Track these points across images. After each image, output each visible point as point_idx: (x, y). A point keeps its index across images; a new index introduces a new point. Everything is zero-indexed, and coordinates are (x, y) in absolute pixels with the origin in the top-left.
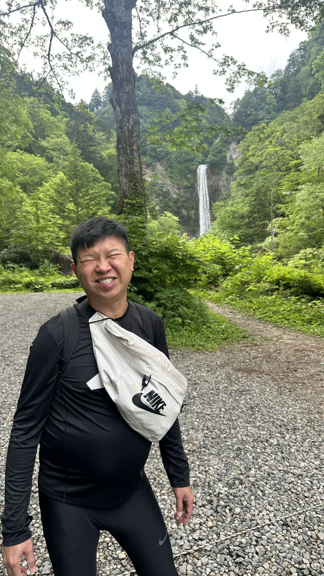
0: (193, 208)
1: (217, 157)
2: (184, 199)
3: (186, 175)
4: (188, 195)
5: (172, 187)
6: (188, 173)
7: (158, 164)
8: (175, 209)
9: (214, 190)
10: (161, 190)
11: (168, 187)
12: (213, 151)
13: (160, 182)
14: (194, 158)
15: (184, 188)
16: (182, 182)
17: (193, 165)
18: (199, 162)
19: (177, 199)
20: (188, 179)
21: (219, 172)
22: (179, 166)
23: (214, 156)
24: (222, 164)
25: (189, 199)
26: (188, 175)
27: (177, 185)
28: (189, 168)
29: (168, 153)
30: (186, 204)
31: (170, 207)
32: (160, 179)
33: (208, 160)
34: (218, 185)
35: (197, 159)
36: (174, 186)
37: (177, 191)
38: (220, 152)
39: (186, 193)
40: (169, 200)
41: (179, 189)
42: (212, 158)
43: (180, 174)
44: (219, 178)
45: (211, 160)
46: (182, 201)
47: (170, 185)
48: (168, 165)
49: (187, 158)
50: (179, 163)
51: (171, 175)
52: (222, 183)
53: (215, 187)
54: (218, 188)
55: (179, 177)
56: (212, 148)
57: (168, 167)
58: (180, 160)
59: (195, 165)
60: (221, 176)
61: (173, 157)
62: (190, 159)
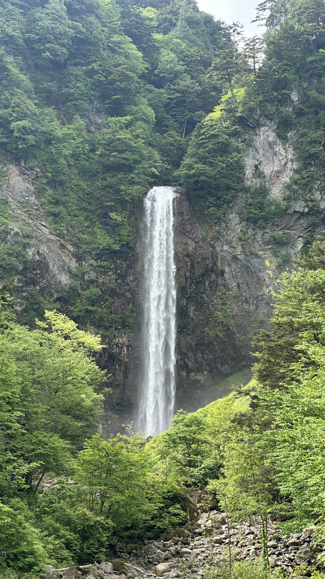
1: (211, 164)
2: (95, 290)
3: (105, 215)
4: (109, 279)
5: (55, 248)
6: (112, 209)
7: (13, 170)
9: (198, 272)
10: (18, 255)
11: (43, 249)
12: (200, 146)
13: (15, 227)
14: (136, 162)
15: (98, 257)
16: (93, 234)
17: (132, 183)
18: (153, 175)
19: (73, 289)
20: (112, 228)
21: (220, 213)
22: (83, 184)
23: (203, 160)
24: (228, 188)
25: (113, 293)
26: (113, 215)
27: (75, 245)
28: (118, 191)
29: (49, 139)
30: (101, 311)
32: (15, 219)
33: (182, 171)
34: (214, 256)
35: (144, 165)
36: (62, 247)
37: (73, 264)
38: (224, 149)
40: (42, 290)
41: (79, 259)
42: (196, 166)
43: (85, 210)
44: (218, 232)
45: (193, 172)
46: (88, 298)
47: (49, 240)
48: (47, 177)
49: (112, 159)
50: (83, 172)
51: (56, 210)
52: (226, 248)
53: (205, 259)
54: (215, 264)
55: (82, 218)
56: (196, 136)
57: (48, 183)
58: (87, 164)
59: (138, 183)
60: (224, 225)
61: (66, 152)
62: (124, 165)
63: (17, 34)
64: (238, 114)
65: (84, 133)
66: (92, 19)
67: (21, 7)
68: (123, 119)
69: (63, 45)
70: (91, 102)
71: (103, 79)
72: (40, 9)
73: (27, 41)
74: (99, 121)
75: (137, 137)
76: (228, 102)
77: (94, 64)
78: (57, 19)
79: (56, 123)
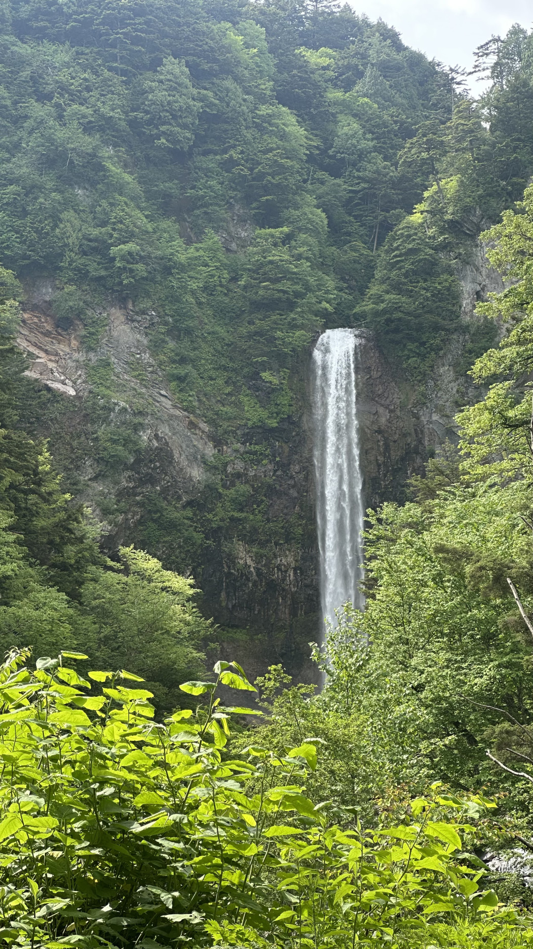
0: (288, 538)
1: (409, 294)
2: (244, 488)
3: (256, 376)
4: (264, 471)
5: (181, 427)
6: (264, 367)
7: (117, 315)
8: (198, 537)
9: (396, 454)
10: (127, 442)
11: (164, 430)
12: (393, 266)
13: (121, 401)
14: (298, 295)
15: (247, 438)
16: (238, 405)
17: (293, 326)
18: (324, 314)
19: (210, 488)
20: (266, 395)
21: (424, 367)
22: (221, 331)
23: (397, 288)
24: (436, 328)
25: (271, 491)
26: (266, 375)
27: (211, 422)
28: (272, 340)
29: (168, 268)
30: (254, 518)
31: (172, 526)
32: (121, 388)
33: (367, 306)
34: (419, 431)
35: (311, 298)
36: (192, 425)
37: (210, 451)
38: (429, 270)
39: (255, 459)
40: (165, 490)
41: (218, 442)
42: (387, 297)
43: (225, 369)
44: (423, 395)
45: (382, 306)
46: (233, 501)
47: (171, 417)
48: (166, 323)
49: (261, 292)
50: (221, 313)
51: (181, 371)
52: (435, 417)
53: (405, 435)
54: (420, 442)
55: (220, 382)
56: (387, 252)
57: (169, 332)
58: (227, 300)
59: (302, 327)
60: (431, 383)
61: (194, 285)
62: (279, 299)
63: (117, 114)
64: (448, 217)
65: (220, 255)
66: (229, 83)
67: (124, 73)
68: (276, 232)
69: (185, 126)
70: (231, 207)
71: (246, 172)
72: (149, 74)
73: (133, 123)
74: (243, 234)
75: (299, 257)
76: (433, 200)
77: (232, 152)
78: (175, 87)
79: (178, 242)
